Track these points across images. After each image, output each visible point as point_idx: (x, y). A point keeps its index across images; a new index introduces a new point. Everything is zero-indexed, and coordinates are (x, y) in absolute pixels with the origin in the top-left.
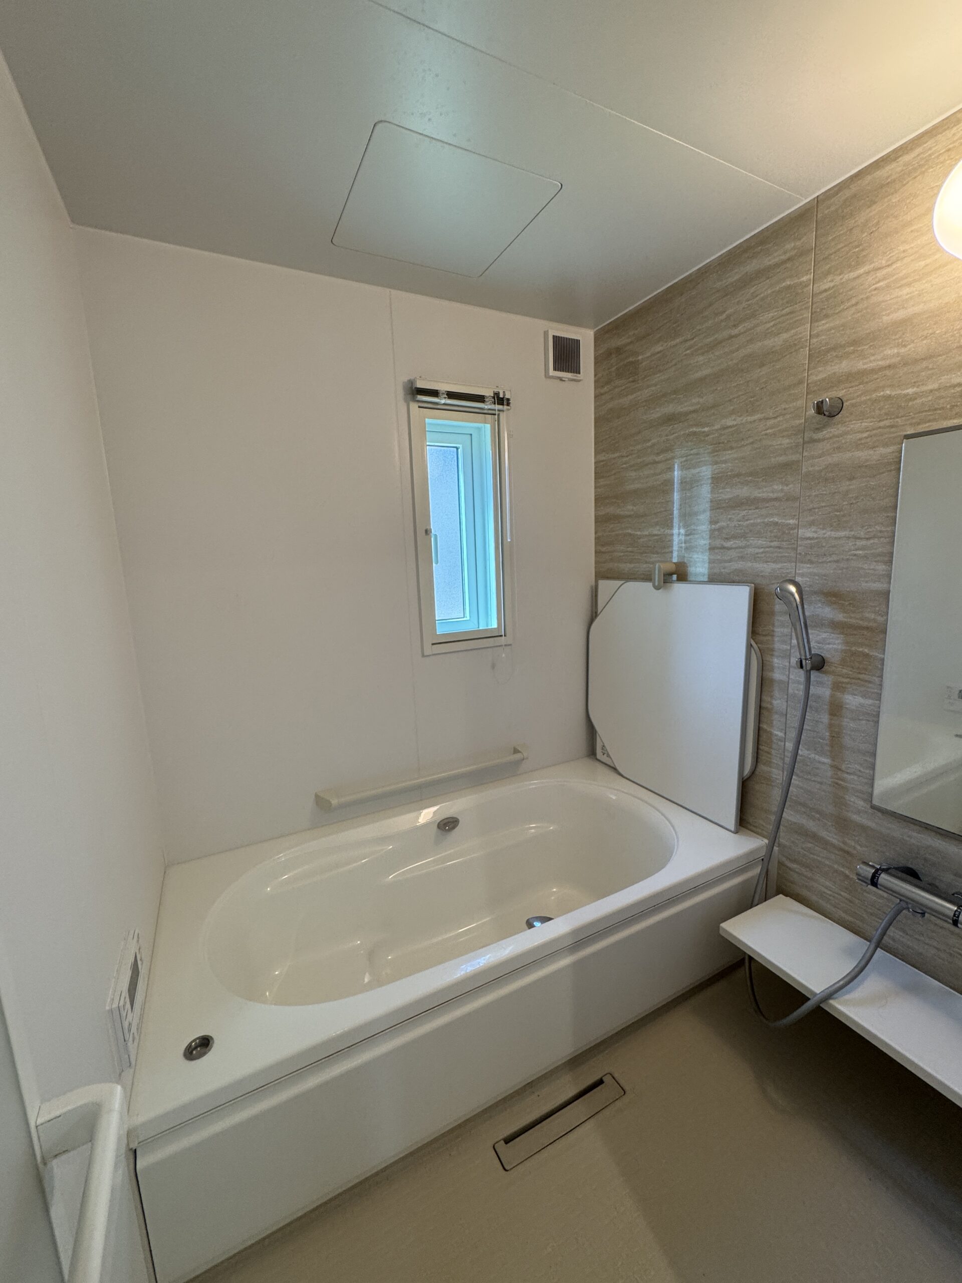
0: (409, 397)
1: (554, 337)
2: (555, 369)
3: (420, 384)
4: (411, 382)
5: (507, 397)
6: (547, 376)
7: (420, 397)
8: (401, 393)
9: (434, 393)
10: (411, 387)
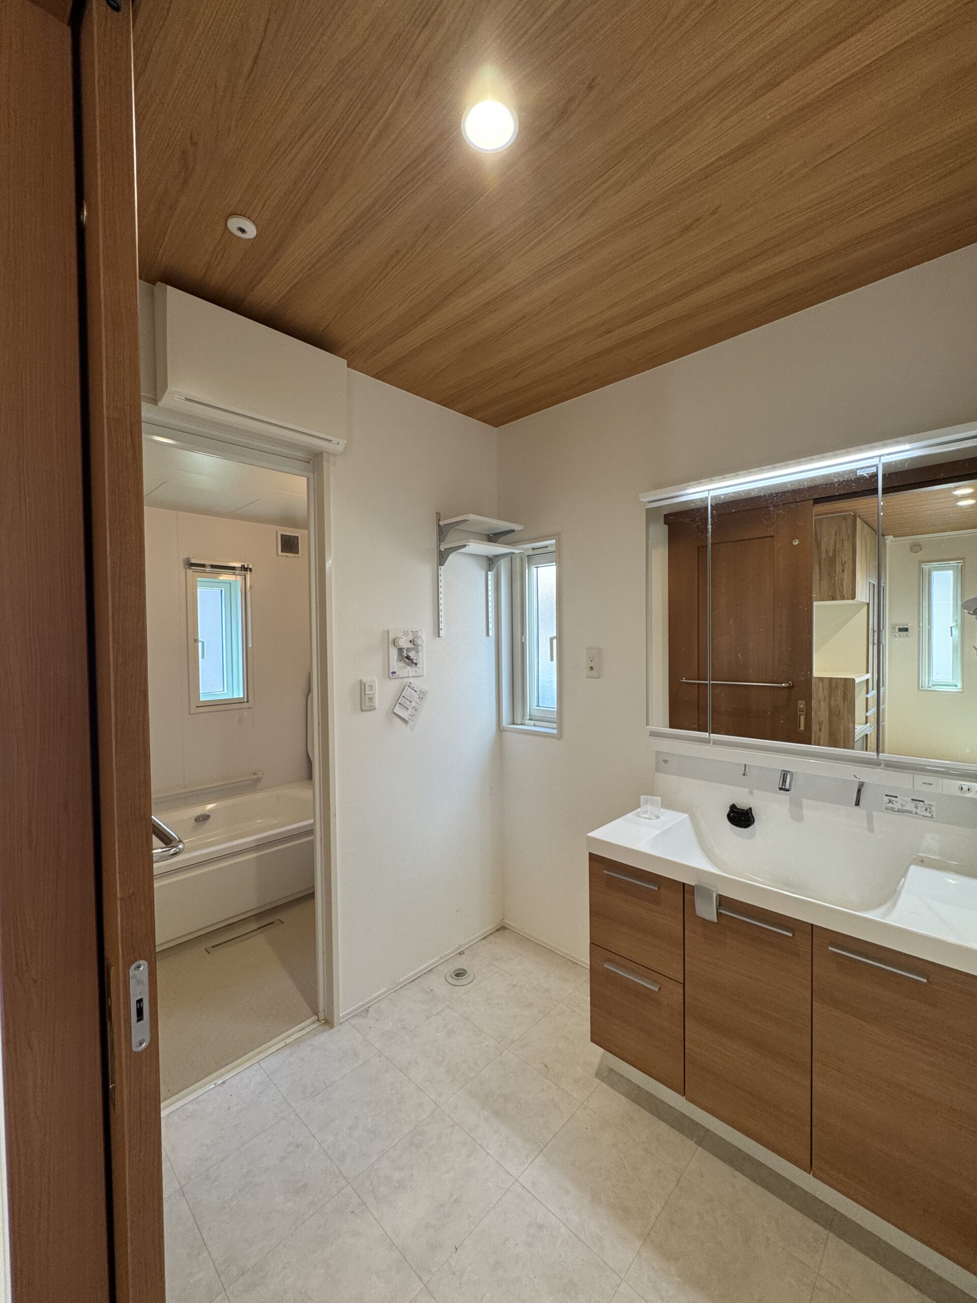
0: (187, 566)
1: (282, 535)
2: (282, 551)
3: (193, 561)
4: (188, 559)
5: (250, 567)
6: (277, 554)
7: (193, 568)
8: (182, 564)
9: (203, 566)
10: (188, 562)
